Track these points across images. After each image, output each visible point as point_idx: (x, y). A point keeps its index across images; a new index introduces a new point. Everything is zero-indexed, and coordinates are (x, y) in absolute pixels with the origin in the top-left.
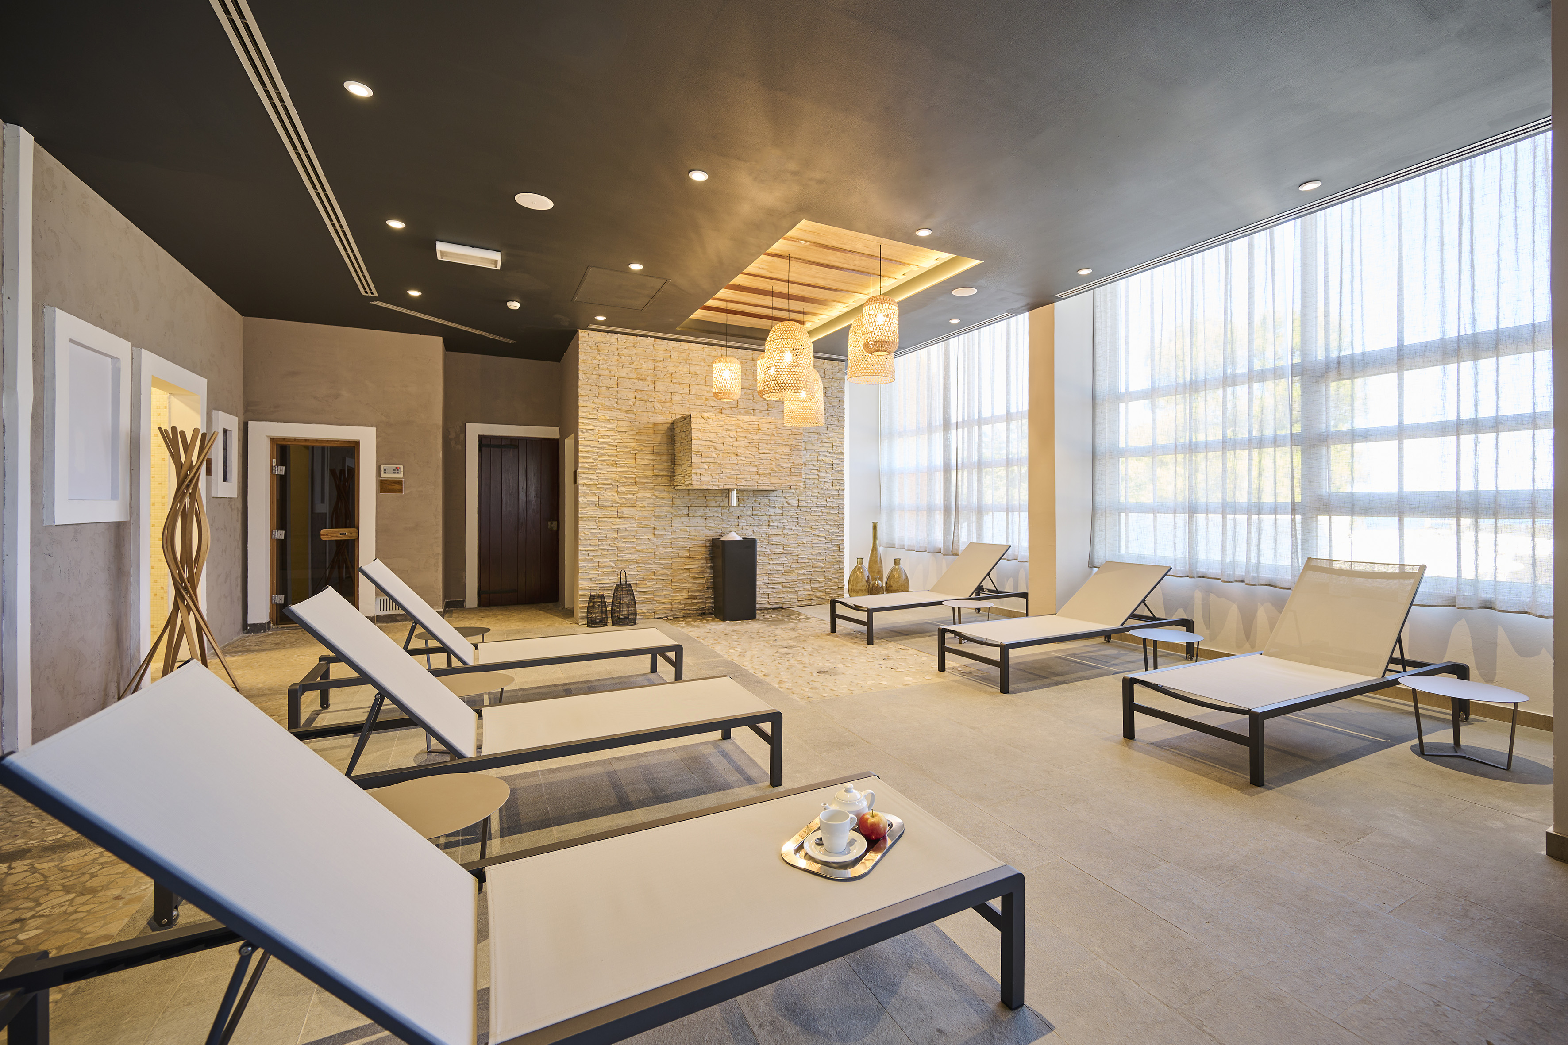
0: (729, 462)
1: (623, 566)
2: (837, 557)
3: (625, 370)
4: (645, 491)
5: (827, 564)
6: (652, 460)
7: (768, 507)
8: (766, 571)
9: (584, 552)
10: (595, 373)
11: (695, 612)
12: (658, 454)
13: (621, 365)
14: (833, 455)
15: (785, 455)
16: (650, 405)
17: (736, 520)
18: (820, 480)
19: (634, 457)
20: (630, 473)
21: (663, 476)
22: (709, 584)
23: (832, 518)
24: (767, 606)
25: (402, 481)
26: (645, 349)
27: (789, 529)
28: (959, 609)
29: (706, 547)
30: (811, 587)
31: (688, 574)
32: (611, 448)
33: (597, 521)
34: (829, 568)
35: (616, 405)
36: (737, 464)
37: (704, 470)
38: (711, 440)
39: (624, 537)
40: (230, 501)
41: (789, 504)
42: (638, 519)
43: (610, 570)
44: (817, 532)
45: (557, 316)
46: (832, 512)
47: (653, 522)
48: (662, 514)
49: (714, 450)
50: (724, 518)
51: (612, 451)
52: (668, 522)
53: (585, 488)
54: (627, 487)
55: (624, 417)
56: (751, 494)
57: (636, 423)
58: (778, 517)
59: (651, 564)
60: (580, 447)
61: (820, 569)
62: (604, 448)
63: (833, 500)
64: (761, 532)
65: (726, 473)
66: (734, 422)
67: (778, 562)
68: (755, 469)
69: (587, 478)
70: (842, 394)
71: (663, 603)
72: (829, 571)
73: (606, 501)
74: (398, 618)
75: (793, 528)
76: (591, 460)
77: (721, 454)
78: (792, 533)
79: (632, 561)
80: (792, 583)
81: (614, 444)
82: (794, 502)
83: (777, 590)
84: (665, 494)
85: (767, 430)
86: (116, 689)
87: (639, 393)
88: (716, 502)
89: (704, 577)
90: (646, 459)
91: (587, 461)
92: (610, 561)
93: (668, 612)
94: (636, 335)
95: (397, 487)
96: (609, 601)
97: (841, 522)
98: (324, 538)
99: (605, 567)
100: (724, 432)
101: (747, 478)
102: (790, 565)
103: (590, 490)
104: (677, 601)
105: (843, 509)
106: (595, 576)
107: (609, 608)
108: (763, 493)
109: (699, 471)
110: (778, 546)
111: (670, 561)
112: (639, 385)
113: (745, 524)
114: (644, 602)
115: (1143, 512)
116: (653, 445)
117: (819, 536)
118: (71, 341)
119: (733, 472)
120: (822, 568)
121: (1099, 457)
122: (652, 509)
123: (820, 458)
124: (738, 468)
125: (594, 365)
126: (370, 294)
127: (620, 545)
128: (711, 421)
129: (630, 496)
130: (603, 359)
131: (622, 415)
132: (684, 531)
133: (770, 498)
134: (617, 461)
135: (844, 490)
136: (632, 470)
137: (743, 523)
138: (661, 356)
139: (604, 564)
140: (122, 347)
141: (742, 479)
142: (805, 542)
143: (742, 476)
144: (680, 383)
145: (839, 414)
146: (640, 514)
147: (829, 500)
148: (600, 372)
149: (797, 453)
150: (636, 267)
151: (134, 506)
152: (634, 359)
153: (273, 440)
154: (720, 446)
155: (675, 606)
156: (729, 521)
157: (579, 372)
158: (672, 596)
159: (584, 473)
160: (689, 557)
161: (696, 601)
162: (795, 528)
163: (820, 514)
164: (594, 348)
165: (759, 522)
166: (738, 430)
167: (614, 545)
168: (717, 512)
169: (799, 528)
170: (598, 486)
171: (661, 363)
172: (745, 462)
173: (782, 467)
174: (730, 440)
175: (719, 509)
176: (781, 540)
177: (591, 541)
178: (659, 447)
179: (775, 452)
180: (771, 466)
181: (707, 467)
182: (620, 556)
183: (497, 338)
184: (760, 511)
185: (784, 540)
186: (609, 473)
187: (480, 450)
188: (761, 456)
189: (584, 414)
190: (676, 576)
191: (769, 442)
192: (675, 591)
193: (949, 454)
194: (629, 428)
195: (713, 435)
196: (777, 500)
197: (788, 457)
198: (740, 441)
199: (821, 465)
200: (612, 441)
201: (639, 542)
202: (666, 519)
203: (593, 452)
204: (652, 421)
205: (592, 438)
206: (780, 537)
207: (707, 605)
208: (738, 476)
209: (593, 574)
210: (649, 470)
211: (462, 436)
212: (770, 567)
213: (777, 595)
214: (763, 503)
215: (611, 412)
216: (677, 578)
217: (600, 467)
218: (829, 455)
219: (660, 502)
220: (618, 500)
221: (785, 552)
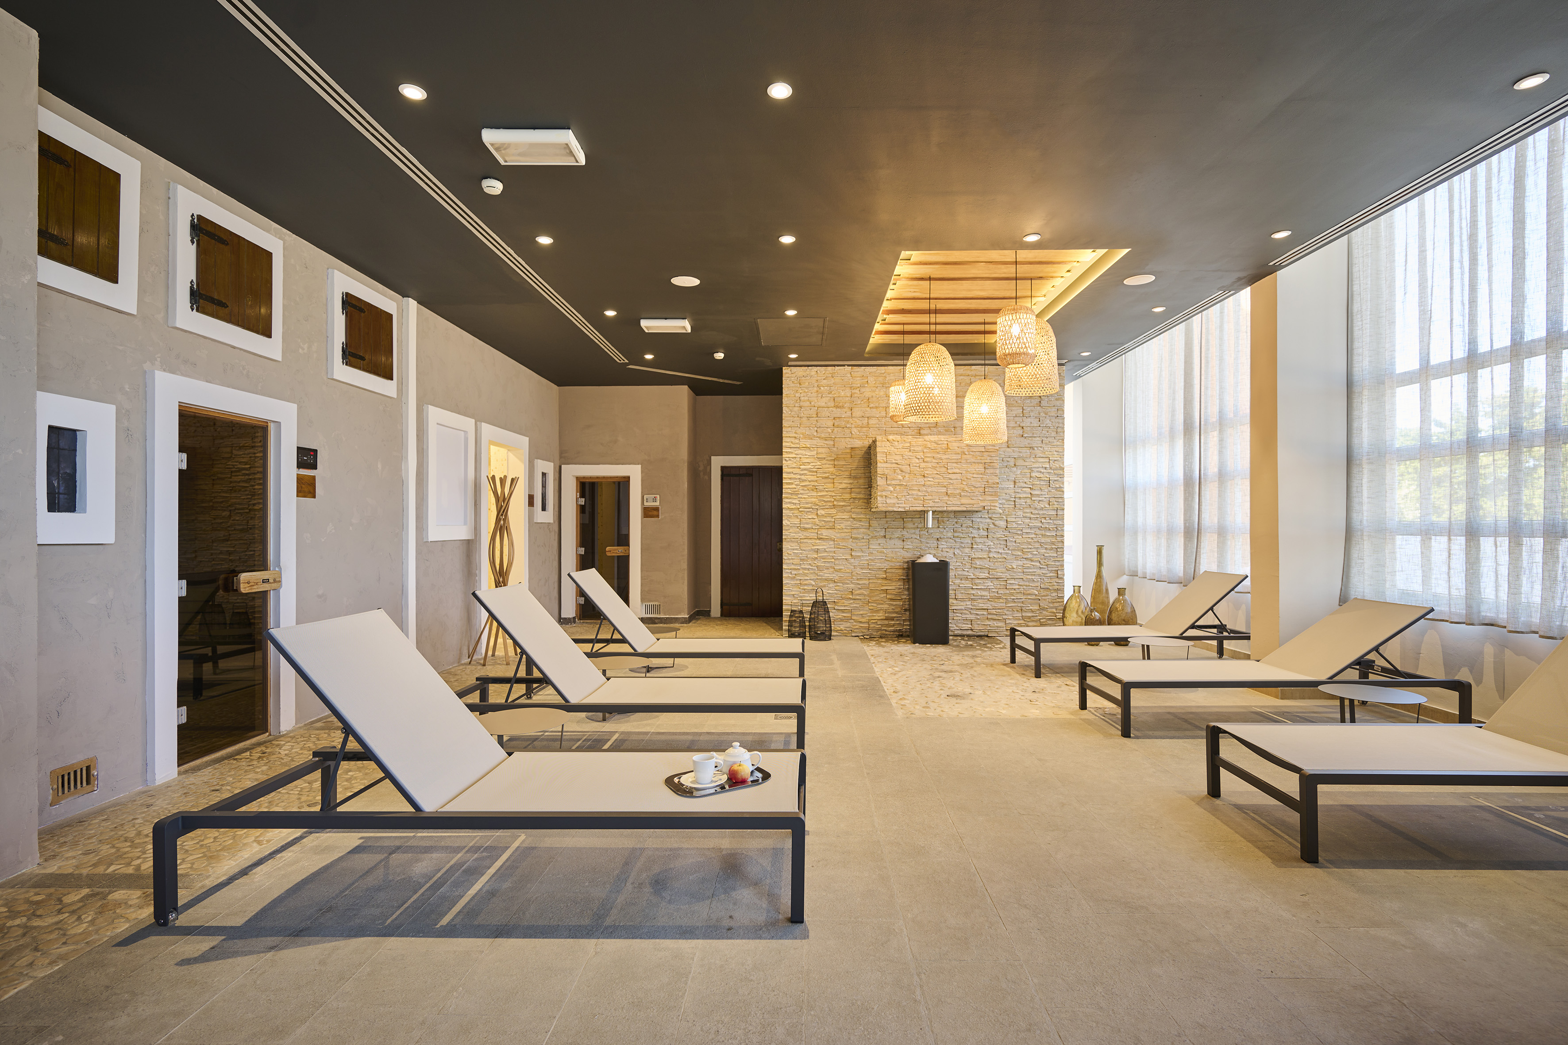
0: (915, 483)
1: (822, 584)
2: (1055, 584)
3: (824, 399)
4: (842, 514)
5: (1043, 593)
6: (850, 483)
7: (971, 529)
8: (969, 596)
9: (787, 571)
10: (797, 405)
11: (892, 633)
12: (855, 478)
13: (820, 395)
14: (1050, 471)
15: (978, 474)
16: (847, 431)
17: (935, 542)
18: (1033, 499)
19: (832, 481)
20: (829, 497)
21: (860, 499)
22: (907, 606)
23: (1048, 540)
24: (970, 632)
25: (659, 508)
26: (843, 378)
27: (995, 552)
28: (1148, 646)
29: (904, 569)
30: (1022, 616)
31: (885, 595)
32: (811, 474)
33: (799, 542)
34: (1044, 596)
35: (815, 434)
36: (924, 485)
37: (889, 493)
38: (897, 462)
39: (823, 557)
40: (548, 526)
41: (995, 526)
42: (836, 541)
43: (810, 588)
44: (1030, 556)
45: (757, 359)
46: (1048, 534)
47: (850, 544)
48: (859, 536)
49: (900, 472)
50: (922, 540)
51: (812, 477)
52: (865, 544)
53: (788, 511)
54: (826, 510)
55: (823, 445)
56: (952, 515)
57: (834, 449)
58: (982, 539)
59: (848, 584)
60: (784, 474)
61: (1034, 597)
62: (805, 474)
63: (1049, 521)
64: (964, 554)
65: (913, 495)
66: (920, 443)
67: (983, 587)
68: (944, 490)
69: (790, 503)
70: (1061, 402)
71: (861, 622)
72: (1044, 600)
73: (807, 523)
74: (656, 621)
75: (1000, 551)
76: (794, 486)
77: (907, 476)
78: (1000, 556)
79: (831, 580)
80: (999, 611)
81: (814, 470)
82: (1002, 524)
83: (981, 616)
84: (862, 516)
85: (957, 448)
86: (467, 651)
87: (837, 420)
88: (914, 524)
89: (902, 599)
90: (845, 483)
91: (790, 486)
92: (810, 579)
93: (865, 631)
94: (834, 366)
95: (655, 513)
96: (807, 616)
97: (1060, 545)
98: (608, 554)
99: (806, 585)
100: (911, 454)
101: (935, 499)
102: (997, 590)
103: (793, 513)
104: (874, 621)
105: (1063, 530)
106: (797, 593)
107: (807, 624)
108: (966, 514)
109: (884, 493)
110: (983, 571)
111: (867, 582)
112: (837, 412)
113: (946, 547)
114: (842, 620)
115: (1412, 535)
116: (850, 469)
117: (1032, 561)
118: (437, 424)
119: (920, 494)
120: (1036, 595)
121: (1358, 462)
122: (850, 531)
123: (1033, 475)
124: (925, 489)
125: (796, 398)
126: (622, 361)
127: (819, 564)
128: (896, 443)
129: (828, 519)
130: (804, 392)
131: (821, 443)
132: (881, 552)
133: (974, 519)
134: (817, 486)
135: (1063, 509)
136: (830, 494)
137: (943, 545)
138: (858, 382)
139: (805, 582)
140: (468, 423)
141: (930, 500)
142: (1015, 567)
143: (930, 497)
144: (876, 407)
145: (1057, 425)
146: (838, 535)
147: (1045, 521)
148: (802, 404)
149: (992, 471)
150: (791, 313)
151: (477, 529)
152: (832, 388)
153: (577, 478)
154: (906, 468)
155: (872, 626)
156: (927, 543)
157: (783, 405)
158: (869, 616)
159: (787, 498)
160: (886, 579)
161: (893, 622)
162: (1003, 551)
163: (1033, 536)
164: (796, 382)
165: (961, 545)
166: (925, 450)
167: (814, 565)
168: (914, 533)
169: (1008, 552)
170: (800, 510)
171: (858, 389)
172: (933, 483)
173: (975, 487)
174: (917, 461)
175: (917, 531)
176: (986, 564)
177: (794, 560)
178: (856, 471)
179: (967, 471)
180: (962, 486)
181: (892, 489)
182: (820, 575)
183: (726, 381)
184: (962, 533)
185: (990, 564)
186: (810, 497)
187: (722, 479)
188: (950, 476)
189: (787, 444)
190: (873, 596)
191: (960, 461)
192: (872, 611)
193: (1191, 463)
194: (828, 454)
195: (898, 458)
196: (982, 521)
197: (981, 476)
198: (927, 462)
199: (1034, 483)
200: (812, 467)
201: (837, 562)
202: (863, 541)
203: (796, 479)
204: (849, 446)
205: (794, 465)
206: (985, 560)
207: (905, 627)
208: (925, 498)
209: (795, 591)
210: (846, 493)
211: (709, 467)
212: (973, 592)
213: (982, 622)
214: (965, 525)
215: (811, 441)
216: (875, 598)
217: (802, 492)
218: (1045, 471)
219: (858, 524)
220: (817, 522)
221: (990, 577)
